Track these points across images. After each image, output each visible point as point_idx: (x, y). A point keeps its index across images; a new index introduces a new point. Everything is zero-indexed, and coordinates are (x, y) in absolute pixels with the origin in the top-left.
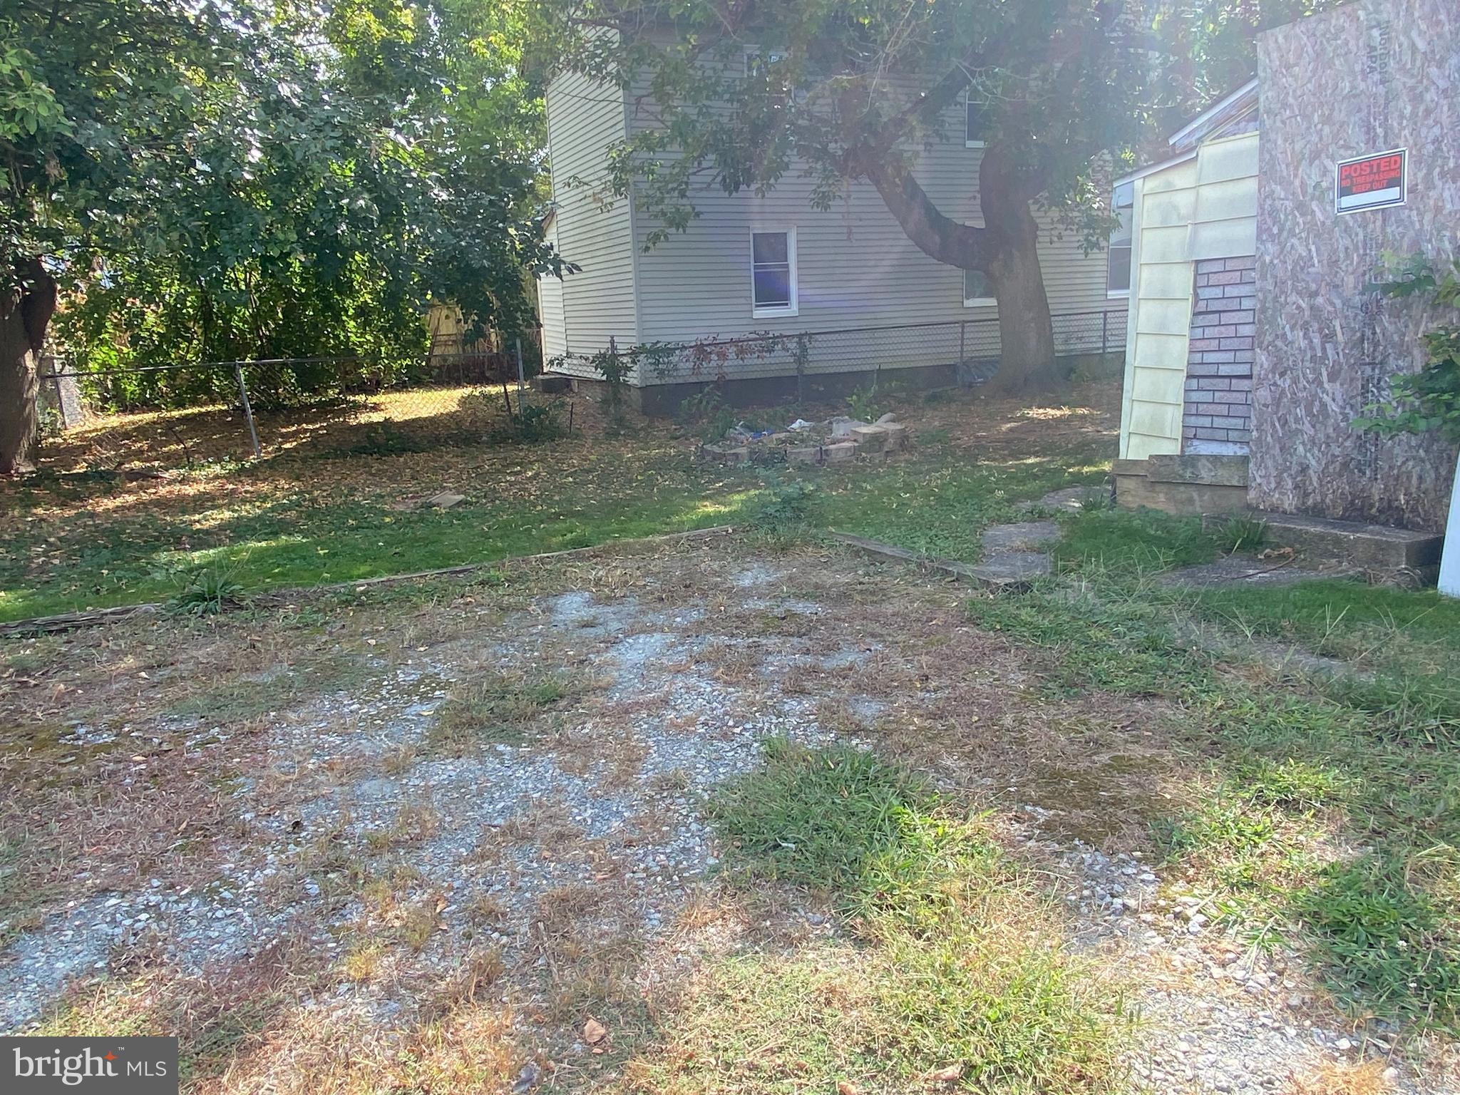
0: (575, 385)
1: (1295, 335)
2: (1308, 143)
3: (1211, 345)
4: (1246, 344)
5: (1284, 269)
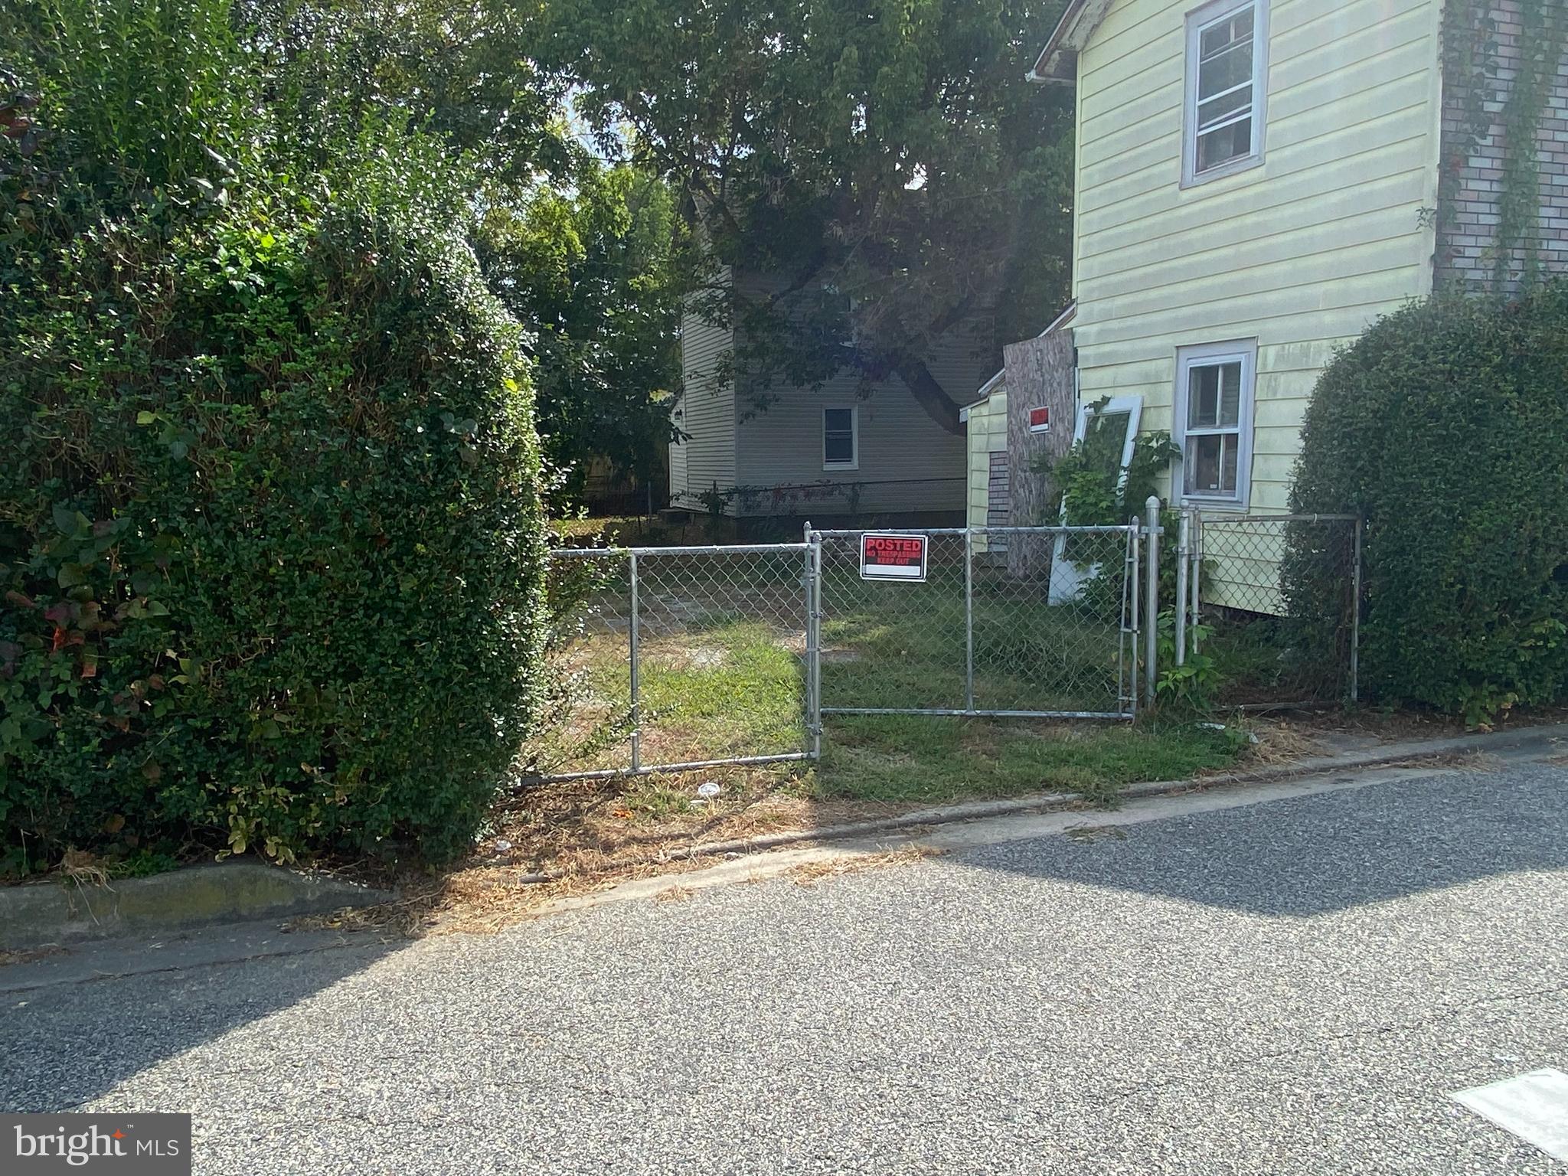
0: (692, 517)
1: (1021, 491)
2: (1021, 399)
3: (996, 495)
4: (1006, 494)
5: (1016, 458)
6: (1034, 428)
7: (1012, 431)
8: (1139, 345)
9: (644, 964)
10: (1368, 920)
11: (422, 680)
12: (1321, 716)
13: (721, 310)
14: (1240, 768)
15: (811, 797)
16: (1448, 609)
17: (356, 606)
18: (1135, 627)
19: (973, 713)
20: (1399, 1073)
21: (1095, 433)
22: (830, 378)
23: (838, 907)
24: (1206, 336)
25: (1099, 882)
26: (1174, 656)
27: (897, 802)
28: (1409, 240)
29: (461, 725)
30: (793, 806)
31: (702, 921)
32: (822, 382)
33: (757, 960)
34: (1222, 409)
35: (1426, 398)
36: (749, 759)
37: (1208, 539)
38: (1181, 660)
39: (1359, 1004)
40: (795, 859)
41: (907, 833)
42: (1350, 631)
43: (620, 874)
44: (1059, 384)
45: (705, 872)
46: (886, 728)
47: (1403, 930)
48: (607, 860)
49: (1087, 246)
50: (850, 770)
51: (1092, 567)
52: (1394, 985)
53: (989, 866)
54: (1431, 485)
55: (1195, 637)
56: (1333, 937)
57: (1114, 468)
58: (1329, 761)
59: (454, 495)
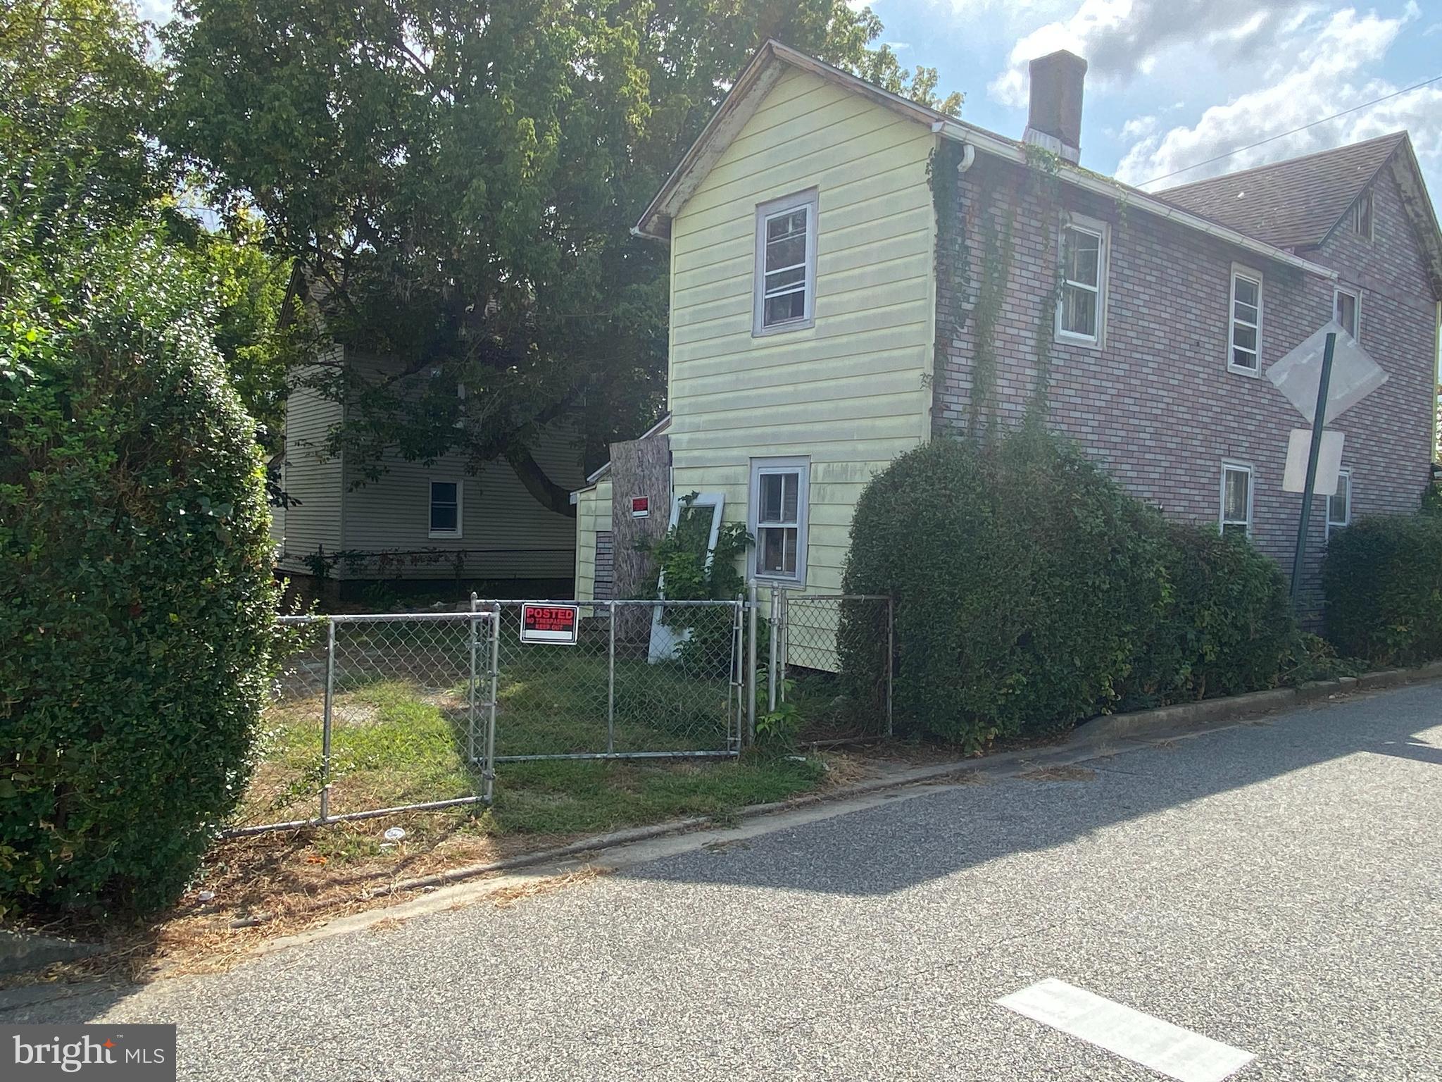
1: (624, 566)
2: (625, 489)
3: (601, 568)
4: (611, 568)
5: (619, 538)
6: (636, 514)
7: (617, 515)
8: (721, 453)
9: (382, 982)
10: (925, 893)
11: (164, 738)
12: (869, 748)
13: (338, 387)
14: (820, 790)
15: (490, 834)
16: (951, 666)
17: (107, 670)
18: (740, 682)
19: (613, 756)
20: (963, 991)
21: (686, 521)
22: (441, 455)
23: (537, 921)
24: (773, 451)
25: (738, 882)
26: (768, 703)
27: (565, 833)
28: (915, 395)
29: (192, 780)
30: (475, 843)
31: (421, 944)
32: (434, 458)
33: (482, 969)
34: (785, 509)
35: (935, 514)
36: (429, 804)
37: (791, 612)
38: (773, 707)
39: (930, 950)
40: (487, 887)
41: (577, 858)
42: (886, 683)
43: (327, 913)
44: (657, 479)
45: (409, 904)
46: (542, 772)
47: (950, 898)
48: (313, 902)
49: (680, 370)
50: (519, 809)
51: (686, 632)
52: (949, 935)
53: (652, 878)
54: (940, 576)
55: (783, 689)
56: (905, 907)
57: (703, 550)
58: (879, 782)
59: (208, 570)
